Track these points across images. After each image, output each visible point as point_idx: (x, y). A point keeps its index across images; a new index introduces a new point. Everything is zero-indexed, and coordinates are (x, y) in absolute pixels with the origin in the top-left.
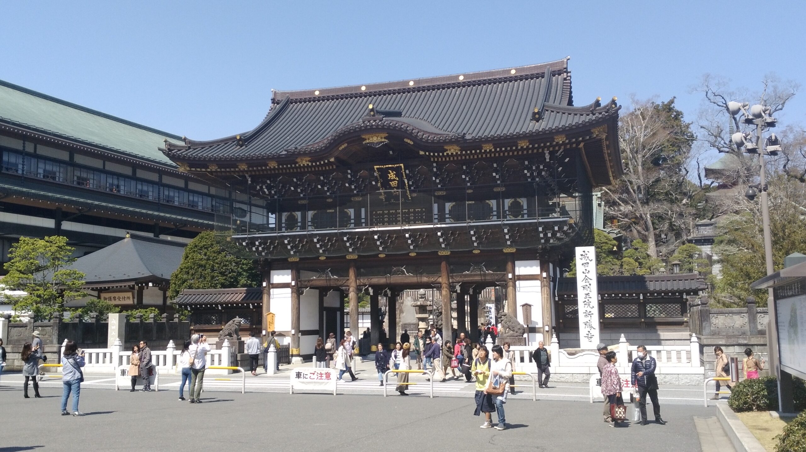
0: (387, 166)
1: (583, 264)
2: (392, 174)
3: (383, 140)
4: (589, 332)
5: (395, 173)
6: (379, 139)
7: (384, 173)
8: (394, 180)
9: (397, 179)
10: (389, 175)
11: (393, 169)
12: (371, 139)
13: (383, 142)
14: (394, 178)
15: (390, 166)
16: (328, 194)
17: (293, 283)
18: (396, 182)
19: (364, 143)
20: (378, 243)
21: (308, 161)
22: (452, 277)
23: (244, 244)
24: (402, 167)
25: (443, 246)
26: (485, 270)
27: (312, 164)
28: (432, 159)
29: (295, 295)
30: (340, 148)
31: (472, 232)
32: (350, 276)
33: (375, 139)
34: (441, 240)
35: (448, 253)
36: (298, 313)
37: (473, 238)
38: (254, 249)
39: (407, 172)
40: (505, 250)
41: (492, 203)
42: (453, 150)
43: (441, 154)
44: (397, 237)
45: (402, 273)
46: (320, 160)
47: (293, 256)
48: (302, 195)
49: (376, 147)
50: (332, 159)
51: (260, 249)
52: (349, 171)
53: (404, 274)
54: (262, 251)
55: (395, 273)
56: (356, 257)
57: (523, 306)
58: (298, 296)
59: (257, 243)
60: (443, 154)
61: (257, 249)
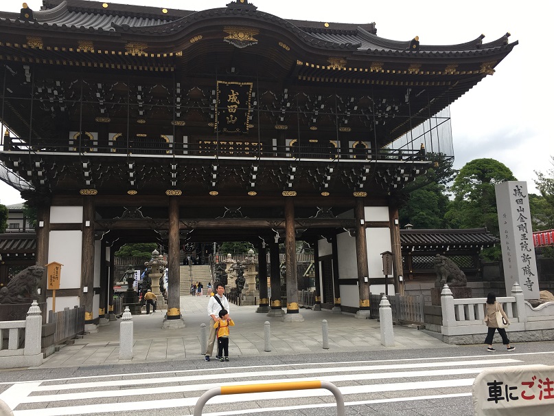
0: (232, 83)
1: (517, 201)
2: (234, 95)
3: (251, 39)
4: (528, 278)
5: (238, 94)
6: (246, 37)
7: (225, 91)
8: (235, 103)
9: (238, 103)
10: (230, 96)
11: (236, 88)
12: (236, 35)
13: (251, 42)
14: (235, 101)
15: (236, 83)
16: (141, 113)
17: (88, 224)
18: (236, 106)
19: (226, 39)
20: (215, 176)
21: (143, 50)
22: (297, 222)
23: (16, 164)
24: (251, 87)
25: (290, 185)
26: (333, 216)
27: (149, 55)
28: (300, 78)
29: (89, 239)
30: (192, 41)
31: (331, 170)
32: (171, 217)
33: (241, 36)
34: (292, 177)
35: (294, 194)
36: (92, 264)
37: (329, 178)
38: (29, 173)
39: (254, 94)
40: (355, 194)
41: (336, 144)
42: (336, 65)
43: (324, 68)
44: (233, 172)
45: (238, 215)
46: (162, 52)
47: (88, 187)
48: (102, 111)
49: (240, 47)
50: (180, 54)
51: (40, 173)
52: (178, 85)
53: (240, 216)
54: (42, 178)
55: (229, 215)
56: (179, 193)
57: (383, 254)
58: (93, 241)
59: (38, 164)
60: (326, 68)
61: (35, 173)
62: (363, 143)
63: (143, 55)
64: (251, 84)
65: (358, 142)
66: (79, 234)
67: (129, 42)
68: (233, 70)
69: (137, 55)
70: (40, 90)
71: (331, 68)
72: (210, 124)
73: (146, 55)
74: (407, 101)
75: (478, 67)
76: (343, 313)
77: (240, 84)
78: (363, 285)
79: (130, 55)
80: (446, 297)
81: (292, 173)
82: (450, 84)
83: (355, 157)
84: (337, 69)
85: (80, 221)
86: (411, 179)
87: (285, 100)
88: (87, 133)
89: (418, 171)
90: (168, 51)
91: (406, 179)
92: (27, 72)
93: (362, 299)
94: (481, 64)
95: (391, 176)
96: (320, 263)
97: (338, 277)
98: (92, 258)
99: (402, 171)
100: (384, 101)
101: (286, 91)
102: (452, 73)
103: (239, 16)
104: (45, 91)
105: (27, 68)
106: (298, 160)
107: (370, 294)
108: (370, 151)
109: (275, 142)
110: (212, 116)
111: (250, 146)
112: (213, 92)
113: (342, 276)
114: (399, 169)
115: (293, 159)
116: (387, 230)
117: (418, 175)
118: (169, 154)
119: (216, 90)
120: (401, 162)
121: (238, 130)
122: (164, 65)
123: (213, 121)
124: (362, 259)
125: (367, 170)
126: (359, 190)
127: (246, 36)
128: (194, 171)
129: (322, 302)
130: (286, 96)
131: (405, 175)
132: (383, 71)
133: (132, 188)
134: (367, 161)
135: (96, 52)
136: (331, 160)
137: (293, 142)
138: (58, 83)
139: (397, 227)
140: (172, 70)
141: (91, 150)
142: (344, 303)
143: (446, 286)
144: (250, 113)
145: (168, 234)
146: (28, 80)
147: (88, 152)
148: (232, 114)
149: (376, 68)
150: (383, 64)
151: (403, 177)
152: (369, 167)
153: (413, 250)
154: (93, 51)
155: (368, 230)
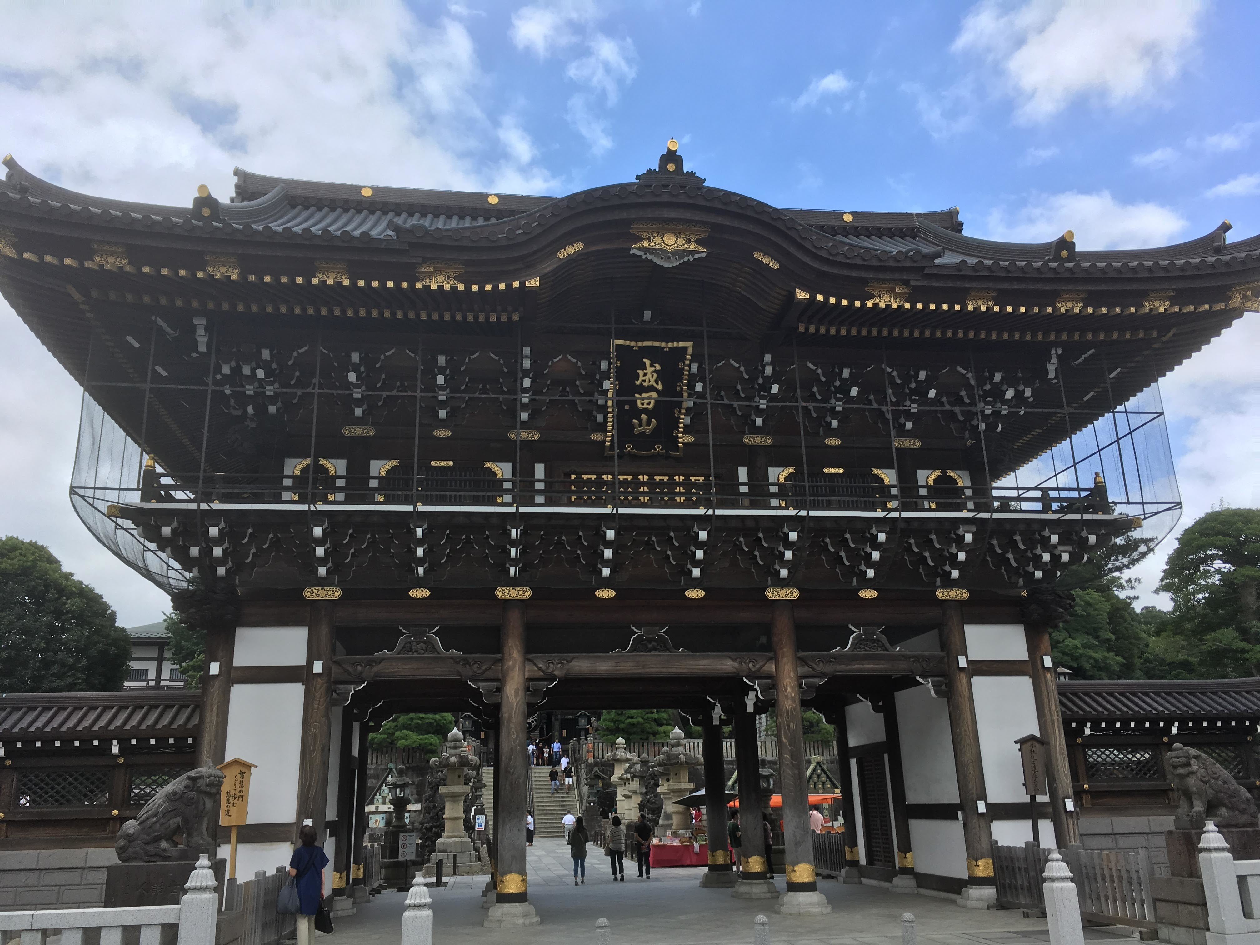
0: (647, 343)
2: (649, 370)
3: (693, 247)
5: (658, 367)
6: (681, 244)
8: (651, 389)
9: (660, 387)
10: (641, 373)
11: (654, 354)
12: (658, 241)
13: (693, 253)
14: (653, 382)
15: (656, 344)
16: (442, 414)
17: (318, 667)
18: (654, 395)
19: (635, 249)
20: (608, 554)
21: (455, 278)
22: (803, 661)
23: (166, 531)
24: (690, 351)
25: (784, 573)
26: (888, 645)
27: (468, 288)
28: (801, 328)
29: (320, 705)
30: (563, 254)
31: (882, 537)
32: (506, 650)
33: (670, 242)
34: (788, 555)
35: (793, 594)
36: (325, 764)
37: (876, 555)
38: (194, 551)
39: (695, 368)
40: (941, 594)
41: (888, 476)
42: (887, 298)
43: (857, 304)
44: (649, 545)
45: (662, 645)
46: (495, 279)
47: (322, 583)
48: (358, 412)
49: (667, 265)
50: (534, 283)
51: (217, 552)
52: (527, 350)
53: (667, 649)
54: (221, 562)
55: (641, 646)
56: (526, 593)
57: (1022, 742)
58: (328, 710)
59: (214, 531)
60: (863, 305)
61: (207, 552)
62: (951, 473)
63: (454, 289)
64: (689, 344)
65: (937, 473)
66: (296, 691)
67: (425, 261)
68: (647, 315)
69: (440, 288)
70: (226, 370)
71: (876, 306)
72: (596, 437)
73: (461, 287)
74: (1052, 375)
75: (1223, 294)
76: (923, 891)
77: (663, 345)
78: (975, 820)
79: (427, 288)
80: (1214, 855)
81: (789, 545)
82: (1155, 334)
83: (933, 506)
84: (888, 306)
85: (300, 660)
86: (1075, 558)
87: (767, 379)
88: (323, 462)
89: (1092, 539)
90: (507, 277)
91: (1065, 557)
92: (201, 331)
93: (973, 856)
94: (1230, 287)
95: (1025, 551)
96: (853, 762)
97: (904, 799)
98: (325, 750)
99: (1055, 539)
100: (998, 377)
101: (768, 358)
102: (1162, 309)
103: (665, 198)
104: (237, 371)
105: (200, 322)
106: (803, 513)
107: (994, 845)
108: (968, 493)
109: (743, 474)
110: (600, 418)
111: (687, 484)
112: (604, 365)
113: (913, 797)
114: (1046, 533)
115: (791, 512)
116: (1025, 683)
117: (1092, 547)
118: (503, 504)
119: (609, 359)
120: (1050, 516)
121: (658, 448)
122: (499, 308)
123: (602, 428)
124: (968, 757)
125: (969, 538)
126: (949, 583)
127: (681, 241)
128: (560, 543)
129: (863, 861)
130: (769, 370)
131: (1060, 548)
132: (996, 309)
133: (420, 583)
134: (965, 514)
135: (354, 283)
136: (879, 514)
137: (785, 474)
138: (266, 354)
139: (1049, 676)
140: (516, 318)
141: (331, 498)
142: (923, 868)
143: (1210, 826)
144: (688, 409)
145: (499, 690)
146: (202, 348)
147: (326, 502)
148: (645, 411)
149: (980, 302)
150: (995, 294)
151: (1057, 552)
152: (974, 528)
153: (1087, 732)
154: (346, 282)
155: (977, 681)
